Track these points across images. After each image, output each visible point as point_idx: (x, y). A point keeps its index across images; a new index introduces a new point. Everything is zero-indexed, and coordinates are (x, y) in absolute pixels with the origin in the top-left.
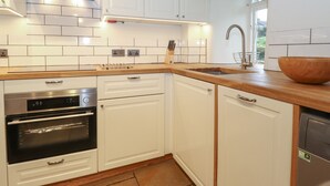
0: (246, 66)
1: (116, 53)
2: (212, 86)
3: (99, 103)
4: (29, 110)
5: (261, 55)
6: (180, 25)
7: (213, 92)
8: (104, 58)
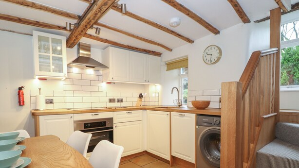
0: (180, 105)
1: (111, 101)
2: (169, 113)
3: (114, 125)
4: (84, 128)
5: (186, 101)
6: (144, 85)
7: (169, 115)
8: (104, 103)
